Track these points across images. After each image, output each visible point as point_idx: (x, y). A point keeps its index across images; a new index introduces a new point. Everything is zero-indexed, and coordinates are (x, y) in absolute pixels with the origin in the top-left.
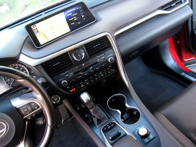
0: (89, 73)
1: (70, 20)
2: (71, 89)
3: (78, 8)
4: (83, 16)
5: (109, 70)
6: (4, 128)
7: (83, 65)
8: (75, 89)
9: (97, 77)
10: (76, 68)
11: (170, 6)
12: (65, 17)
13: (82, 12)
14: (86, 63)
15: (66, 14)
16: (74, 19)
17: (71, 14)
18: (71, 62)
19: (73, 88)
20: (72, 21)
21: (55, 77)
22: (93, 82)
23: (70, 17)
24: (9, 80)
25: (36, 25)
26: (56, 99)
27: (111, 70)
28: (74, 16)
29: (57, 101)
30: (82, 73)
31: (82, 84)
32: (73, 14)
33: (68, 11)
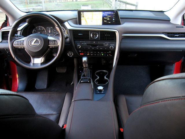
0: (95, 49)
1: (105, 18)
2: (81, 53)
3: (112, 13)
4: (114, 19)
5: (108, 54)
6: (39, 43)
7: (94, 42)
8: (84, 54)
9: (99, 54)
10: (89, 42)
11: (173, 35)
12: (103, 15)
13: (114, 17)
14: (97, 42)
15: (104, 13)
16: (107, 19)
17: (107, 15)
18: (89, 37)
19: (82, 53)
20: (105, 20)
21: (76, 42)
22: (95, 56)
23: (105, 17)
24: (54, 33)
25: (84, 12)
26: (71, 54)
27: (110, 55)
28: (108, 17)
29: (71, 56)
30: (91, 47)
31: (88, 53)
32: (108, 15)
33: (106, 13)
